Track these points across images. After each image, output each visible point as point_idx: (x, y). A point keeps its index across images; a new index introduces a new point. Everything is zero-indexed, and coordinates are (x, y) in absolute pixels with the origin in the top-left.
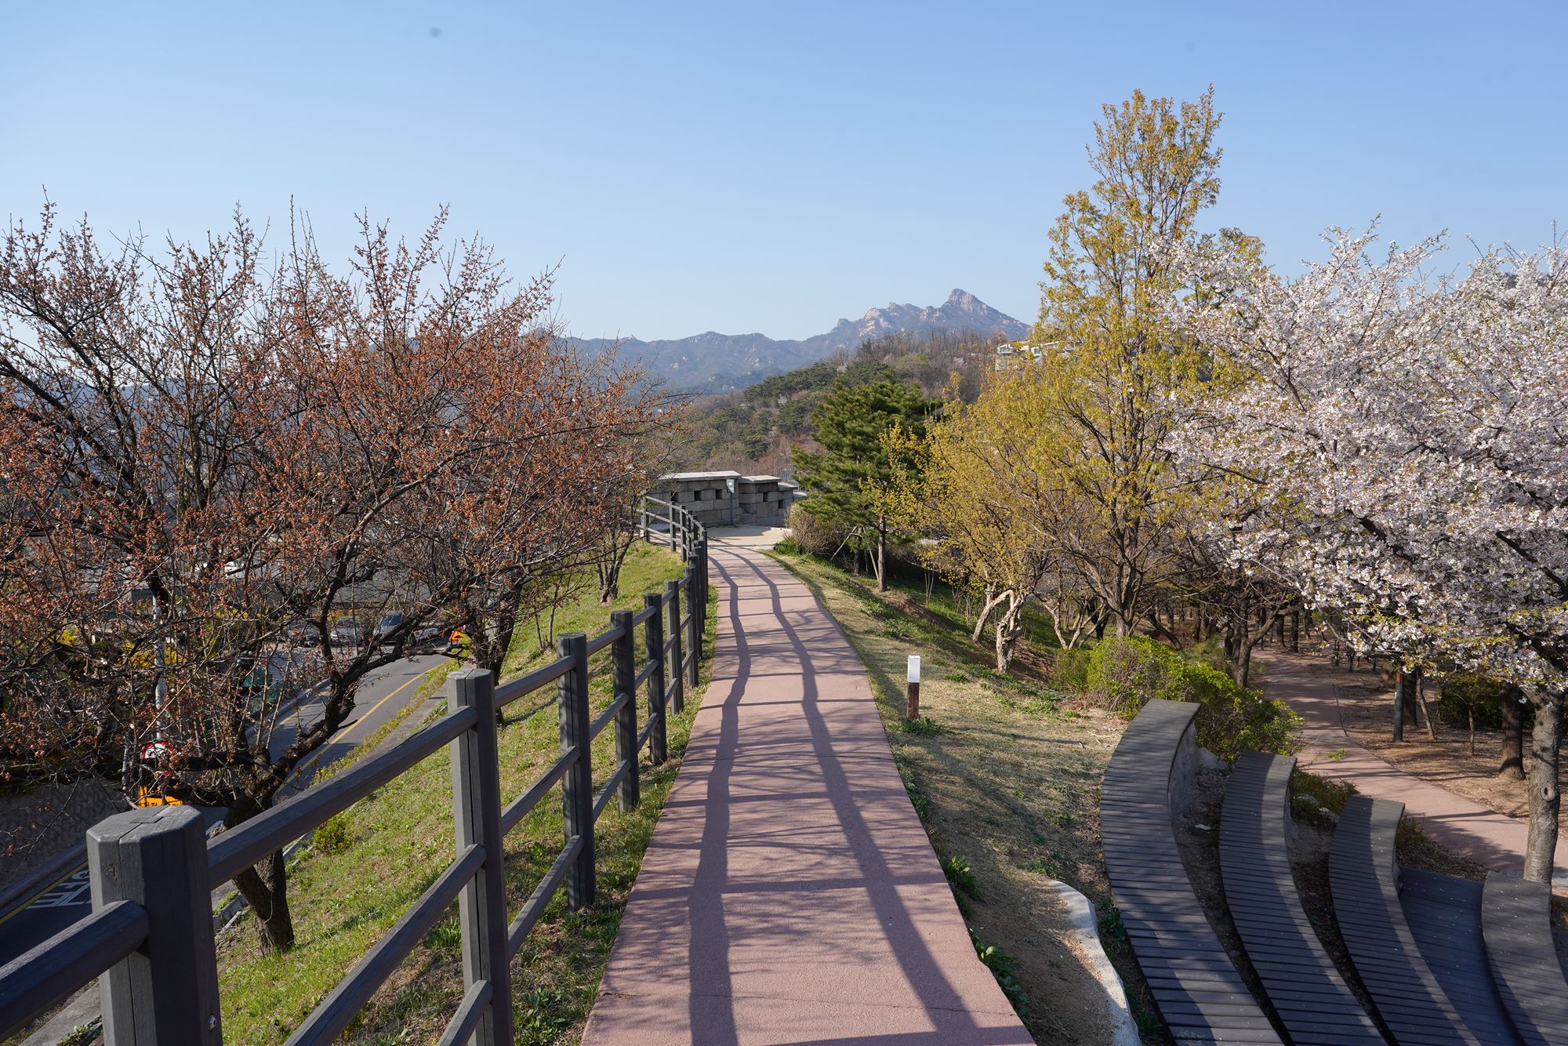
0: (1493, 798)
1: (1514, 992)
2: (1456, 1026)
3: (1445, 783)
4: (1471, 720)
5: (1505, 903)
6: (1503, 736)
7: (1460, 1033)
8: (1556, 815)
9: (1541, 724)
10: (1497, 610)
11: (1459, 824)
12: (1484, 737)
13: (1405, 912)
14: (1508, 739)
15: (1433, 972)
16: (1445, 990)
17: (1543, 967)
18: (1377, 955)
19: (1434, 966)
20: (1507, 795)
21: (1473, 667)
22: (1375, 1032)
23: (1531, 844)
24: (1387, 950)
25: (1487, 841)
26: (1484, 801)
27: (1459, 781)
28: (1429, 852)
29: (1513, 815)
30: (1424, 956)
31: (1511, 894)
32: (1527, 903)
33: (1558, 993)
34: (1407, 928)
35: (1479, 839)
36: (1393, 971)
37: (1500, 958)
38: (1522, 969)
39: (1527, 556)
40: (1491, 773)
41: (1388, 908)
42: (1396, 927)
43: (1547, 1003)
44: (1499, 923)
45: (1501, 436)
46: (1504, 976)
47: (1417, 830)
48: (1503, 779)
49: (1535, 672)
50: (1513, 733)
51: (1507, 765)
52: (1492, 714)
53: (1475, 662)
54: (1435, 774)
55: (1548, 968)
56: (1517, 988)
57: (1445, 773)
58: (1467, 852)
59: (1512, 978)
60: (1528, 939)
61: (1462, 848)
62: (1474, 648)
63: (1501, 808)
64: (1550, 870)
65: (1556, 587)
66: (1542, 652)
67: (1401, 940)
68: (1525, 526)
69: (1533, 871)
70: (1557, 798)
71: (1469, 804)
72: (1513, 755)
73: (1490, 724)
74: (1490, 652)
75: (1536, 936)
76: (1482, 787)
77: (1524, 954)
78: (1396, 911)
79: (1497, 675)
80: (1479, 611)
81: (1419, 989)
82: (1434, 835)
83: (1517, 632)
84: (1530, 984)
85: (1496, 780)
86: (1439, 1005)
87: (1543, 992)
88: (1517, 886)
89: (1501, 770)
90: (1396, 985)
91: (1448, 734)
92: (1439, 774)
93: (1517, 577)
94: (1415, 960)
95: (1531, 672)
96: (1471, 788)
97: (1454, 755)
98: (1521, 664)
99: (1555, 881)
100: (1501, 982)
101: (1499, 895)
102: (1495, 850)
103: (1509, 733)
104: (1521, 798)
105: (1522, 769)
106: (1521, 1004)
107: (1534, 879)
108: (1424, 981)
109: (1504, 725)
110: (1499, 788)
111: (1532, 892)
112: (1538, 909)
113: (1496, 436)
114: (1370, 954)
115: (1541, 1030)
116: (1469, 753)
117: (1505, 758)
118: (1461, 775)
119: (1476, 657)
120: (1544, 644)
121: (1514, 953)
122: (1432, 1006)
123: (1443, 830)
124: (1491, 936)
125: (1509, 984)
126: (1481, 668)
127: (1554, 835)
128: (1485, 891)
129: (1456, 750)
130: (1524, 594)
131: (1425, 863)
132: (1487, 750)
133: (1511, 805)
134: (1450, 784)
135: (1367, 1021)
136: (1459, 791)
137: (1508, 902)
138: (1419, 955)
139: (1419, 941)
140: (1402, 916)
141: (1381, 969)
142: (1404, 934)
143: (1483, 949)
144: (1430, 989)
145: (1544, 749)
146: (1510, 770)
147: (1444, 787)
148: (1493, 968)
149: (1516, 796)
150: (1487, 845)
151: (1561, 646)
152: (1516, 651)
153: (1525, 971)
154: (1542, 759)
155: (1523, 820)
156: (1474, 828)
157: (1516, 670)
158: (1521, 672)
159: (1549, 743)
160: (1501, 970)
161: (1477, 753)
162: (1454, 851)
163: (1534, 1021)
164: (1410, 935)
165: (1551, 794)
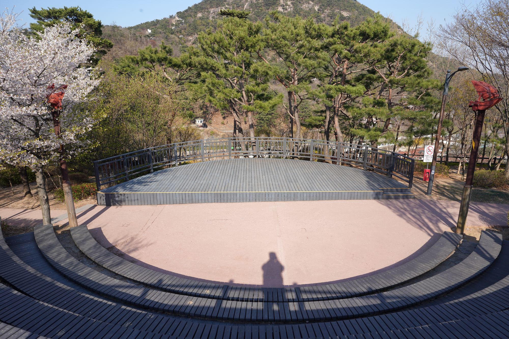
0: (25, 205)
1: (52, 258)
2: (41, 277)
3: (8, 206)
4: (11, 183)
5: (41, 234)
6: (23, 186)
7: (43, 278)
8: (48, 203)
9: (38, 177)
10: (17, 143)
11: (17, 217)
12: (15, 188)
13: (13, 251)
14: (25, 186)
15: (29, 265)
16: (34, 268)
17: (57, 248)
18: (8, 270)
19: (28, 263)
20: (29, 203)
21: (14, 163)
22: (20, 293)
23: (43, 214)
24: (12, 266)
25: (27, 219)
26: (23, 207)
27: (12, 204)
28: (11, 229)
29: (33, 208)
30: (24, 262)
31: (42, 231)
32: (47, 232)
33: (63, 252)
34: (16, 256)
35: (25, 220)
36: (16, 272)
37: (45, 251)
38: (52, 251)
39: (21, 124)
40: (21, 198)
41: (7, 253)
42: (12, 257)
43: (61, 257)
44: (41, 241)
45: (5, 82)
46: (48, 256)
47: (5, 224)
48: (26, 199)
49: (34, 161)
50: (26, 183)
51: (26, 194)
52: (16, 180)
53: (15, 162)
54: (3, 204)
55: (59, 247)
56: (52, 257)
57: (7, 203)
58: (23, 225)
59: (50, 255)
60: (51, 242)
61: (21, 224)
62: (13, 157)
63: (28, 208)
64: (50, 220)
65: (32, 133)
66: (34, 154)
67: (15, 260)
68: (22, 113)
69: (46, 223)
70: (47, 198)
71: (18, 210)
72: (27, 190)
73: (16, 183)
74: (19, 157)
75: (52, 240)
76: (20, 203)
77: (51, 247)
78: (10, 253)
79: (23, 164)
80: (11, 145)
81: (27, 272)
82: (10, 224)
83: (25, 150)
84: (55, 254)
85: (24, 200)
86: (34, 274)
87: (59, 255)
88: (43, 228)
89: (25, 196)
90: (18, 276)
91: (3, 190)
92: (5, 204)
93: (19, 132)
94: (22, 264)
95: (33, 161)
96: (17, 204)
97: (8, 196)
98: (29, 159)
99: (52, 222)
100: (48, 258)
101: (39, 233)
102: (31, 221)
103: (24, 184)
104: (33, 202)
105: (31, 194)
106: (55, 261)
107: (47, 224)
108: (27, 269)
109: (22, 182)
110: (26, 202)
111: (48, 228)
112: (51, 232)
113: (4, 82)
114: (6, 270)
115: (62, 265)
116: (13, 194)
117: (25, 192)
118: (12, 202)
119: (15, 160)
120: (34, 152)
121: (49, 248)
122: (33, 275)
123: (13, 221)
124: (40, 246)
125: (50, 257)
126: (17, 163)
127: (49, 209)
128: (35, 233)
129: (8, 195)
130: (24, 137)
131: (11, 233)
132: (18, 191)
133: (31, 206)
134: (10, 206)
135: (15, 292)
136: (13, 207)
137: (42, 234)
138: (22, 262)
139: (21, 258)
140: (13, 253)
141: (12, 273)
142: (16, 258)
143: (40, 251)
144: (30, 271)
145: (41, 185)
146: (28, 195)
147: (8, 208)
148: (44, 255)
149: (32, 202)
150: (28, 220)
151: (39, 151)
152: (27, 156)
153: (53, 251)
154: (41, 188)
155: (36, 209)
156: (22, 217)
157: (28, 162)
158: (30, 162)
159: (42, 182)
160: (47, 254)
161: (15, 194)
162: (19, 226)
163: (60, 264)
164: (18, 258)
165: (46, 197)
